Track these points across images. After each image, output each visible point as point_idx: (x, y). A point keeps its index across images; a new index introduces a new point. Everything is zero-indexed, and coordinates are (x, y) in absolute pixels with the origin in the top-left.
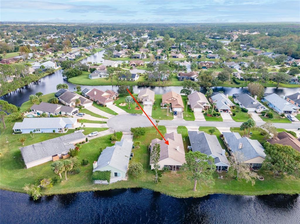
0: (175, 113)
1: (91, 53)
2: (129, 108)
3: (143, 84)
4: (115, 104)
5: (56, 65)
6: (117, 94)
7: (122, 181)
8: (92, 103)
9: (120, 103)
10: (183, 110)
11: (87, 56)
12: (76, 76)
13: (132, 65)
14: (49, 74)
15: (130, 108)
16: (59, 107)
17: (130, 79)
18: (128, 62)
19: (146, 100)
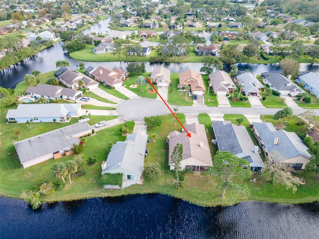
0: (195, 97)
1: (95, 21)
2: (141, 91)
3: (156, 60)
4: (125, 86)
5: (54, 36)
6: (126, 73)
7: (137, 184)
8: (98, 85)
9: (130, 85)
10: (204, 94)
11: (90, 25)
12: (78, 50)
13: (142, 36)
14: (47, 47)
15: (143, 91)
16: (59, 89)
17: (141, 54)
18: (138, 33)
19: (161, 81)
